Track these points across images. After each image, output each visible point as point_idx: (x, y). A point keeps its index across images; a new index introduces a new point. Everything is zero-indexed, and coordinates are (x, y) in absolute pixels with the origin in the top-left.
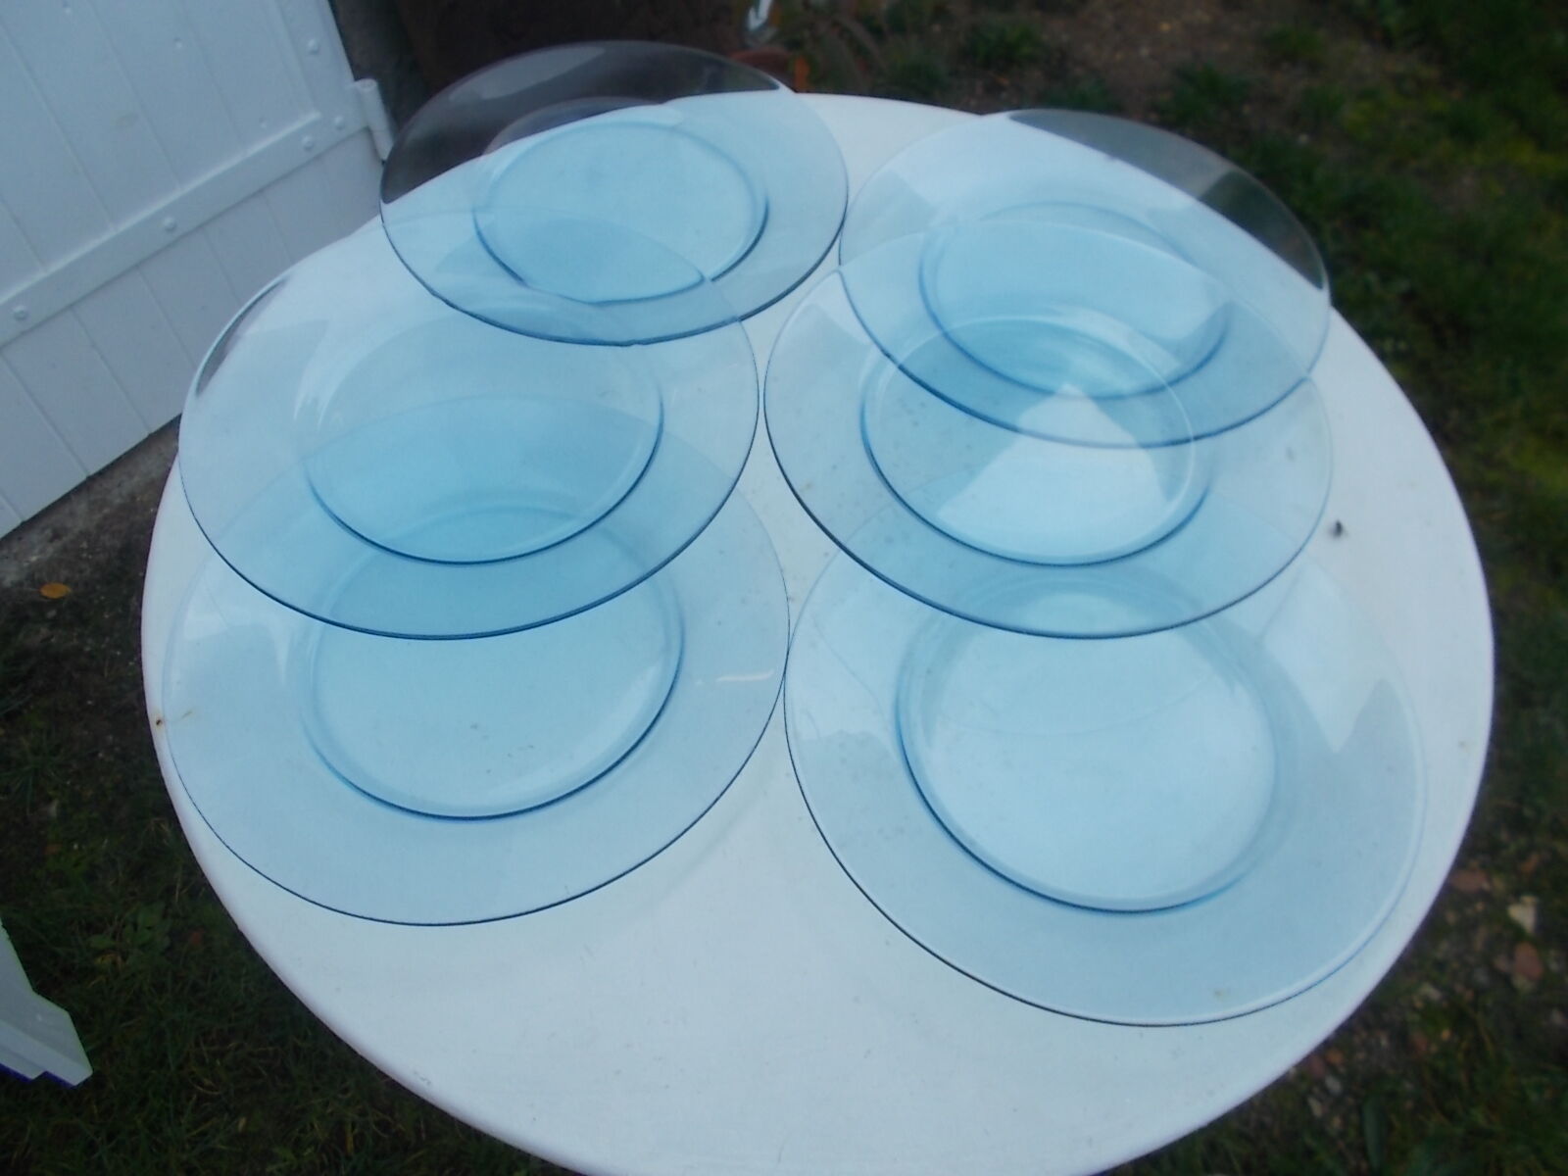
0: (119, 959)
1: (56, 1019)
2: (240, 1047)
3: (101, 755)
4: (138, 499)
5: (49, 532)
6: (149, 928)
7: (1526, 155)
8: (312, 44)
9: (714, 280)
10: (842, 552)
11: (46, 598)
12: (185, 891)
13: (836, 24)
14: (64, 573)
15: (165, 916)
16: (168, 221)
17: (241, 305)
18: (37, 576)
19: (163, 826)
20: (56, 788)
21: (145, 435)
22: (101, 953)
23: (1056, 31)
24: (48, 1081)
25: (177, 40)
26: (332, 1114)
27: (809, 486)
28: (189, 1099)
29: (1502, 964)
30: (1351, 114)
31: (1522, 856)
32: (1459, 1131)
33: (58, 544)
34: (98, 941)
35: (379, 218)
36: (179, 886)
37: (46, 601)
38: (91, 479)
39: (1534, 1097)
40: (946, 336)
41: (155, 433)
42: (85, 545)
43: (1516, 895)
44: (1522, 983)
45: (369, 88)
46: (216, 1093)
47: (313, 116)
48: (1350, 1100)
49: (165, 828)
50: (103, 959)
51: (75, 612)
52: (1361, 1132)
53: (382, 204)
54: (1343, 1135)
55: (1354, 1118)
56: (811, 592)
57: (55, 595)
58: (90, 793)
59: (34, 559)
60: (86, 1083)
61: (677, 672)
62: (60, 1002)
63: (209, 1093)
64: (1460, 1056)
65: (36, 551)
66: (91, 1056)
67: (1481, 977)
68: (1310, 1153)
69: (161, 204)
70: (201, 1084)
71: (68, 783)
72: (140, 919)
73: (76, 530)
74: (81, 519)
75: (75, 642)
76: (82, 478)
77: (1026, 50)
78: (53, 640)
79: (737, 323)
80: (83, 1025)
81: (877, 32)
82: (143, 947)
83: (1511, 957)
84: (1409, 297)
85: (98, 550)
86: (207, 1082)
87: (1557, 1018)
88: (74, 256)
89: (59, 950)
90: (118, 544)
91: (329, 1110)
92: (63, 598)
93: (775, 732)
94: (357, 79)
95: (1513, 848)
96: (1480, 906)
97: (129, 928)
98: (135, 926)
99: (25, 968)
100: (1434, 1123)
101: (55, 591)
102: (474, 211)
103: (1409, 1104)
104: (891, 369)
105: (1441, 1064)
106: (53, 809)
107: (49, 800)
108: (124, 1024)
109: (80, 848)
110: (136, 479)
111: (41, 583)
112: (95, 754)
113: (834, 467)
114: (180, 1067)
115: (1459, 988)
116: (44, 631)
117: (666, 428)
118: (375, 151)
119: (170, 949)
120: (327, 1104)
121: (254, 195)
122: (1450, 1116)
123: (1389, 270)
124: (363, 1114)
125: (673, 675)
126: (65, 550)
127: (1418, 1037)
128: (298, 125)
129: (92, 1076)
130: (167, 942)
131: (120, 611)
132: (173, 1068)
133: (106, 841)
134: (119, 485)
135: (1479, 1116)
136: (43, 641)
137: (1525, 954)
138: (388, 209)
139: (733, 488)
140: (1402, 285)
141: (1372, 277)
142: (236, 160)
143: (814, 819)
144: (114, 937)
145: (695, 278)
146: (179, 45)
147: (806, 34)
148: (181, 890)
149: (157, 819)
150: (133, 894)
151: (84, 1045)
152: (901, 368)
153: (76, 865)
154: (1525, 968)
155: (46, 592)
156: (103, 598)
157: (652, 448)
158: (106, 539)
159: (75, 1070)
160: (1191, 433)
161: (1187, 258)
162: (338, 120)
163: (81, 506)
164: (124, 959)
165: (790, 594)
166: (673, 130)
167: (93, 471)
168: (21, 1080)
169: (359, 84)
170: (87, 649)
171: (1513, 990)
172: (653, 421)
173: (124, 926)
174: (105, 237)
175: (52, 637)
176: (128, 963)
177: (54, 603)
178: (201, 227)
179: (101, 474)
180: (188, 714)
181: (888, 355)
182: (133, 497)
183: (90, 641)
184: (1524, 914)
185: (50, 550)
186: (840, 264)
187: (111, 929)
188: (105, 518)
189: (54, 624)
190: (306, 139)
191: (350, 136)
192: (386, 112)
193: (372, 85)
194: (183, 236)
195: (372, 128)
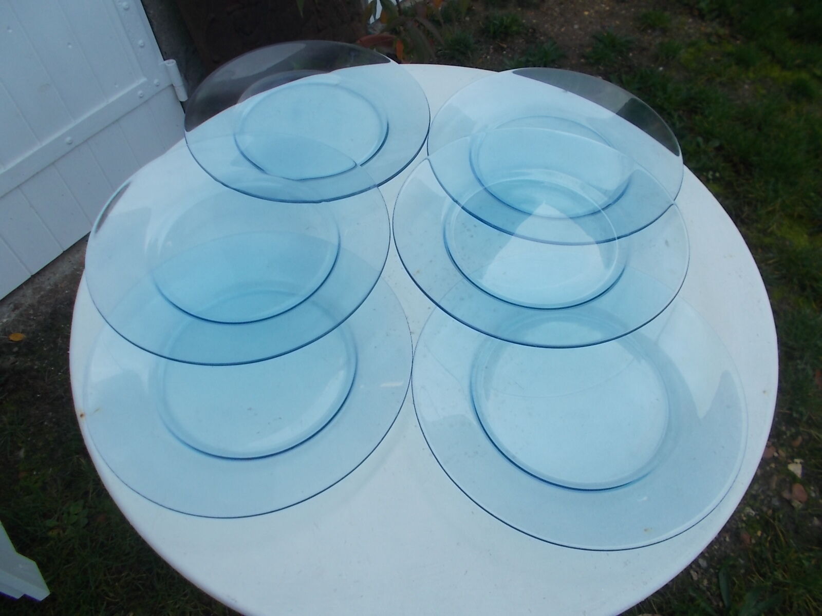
0: (61, 532)
1: (29, 566)
2: (128, 575)
3: (46, 423)
4: (59, 286)
5: (12, 306)
6: (76, 514)
7: (776, 72)
8: (140, 42)
9: (361, 165)
10: (438, 307)
11: (12, 341)
12: (95, 493)
13: (416, 21)
14: (22, 327)
15: (84, 507)
16: (68, 139)
17: (114, 191)
18: (7, 330)
19: (80, 459)
20: (23, 442)
21: (61, 252)
22: (51, 529)
23: (530, 18)
24: (26, 599)
25: (69, 44)
26: (179, 608)
27: (418, 272)
28: (102, 604)
29: (786, 495)
30: (684, 55)
31: (794, 437)
32: (769, 584)
33: (17, 312)
34: (50, 523)
35: (184, 139)
36: (91, 491)
37: (11, 342)
38: (33, 277)
39: (806, 563)
40: (486, 189)
41: (66, 250)
42: (31, 312)
43: (792, 458)
44: (796, 504)
45: (172, 64)
46: (117, 600)
47: (143, 80)
48: (712, 570)
49: (83, 461)
50: (52, 532)
51: (28, 348)
52: (719, 588)
53: (186, 132)
54: (709, 589)
55: (714, 580)
56: (423, 328)
57: (17, 339)
58: (40, 444)
59: (5, 320)
60: (46, 599)
61: (355, 374)
62: (31, 556)
63: (113, 600)
64: (768, 545)
65: (6, 316)
66: (49, 584)
67: (776, 502)
68: (692, 600)
69: (64, 130)
70: (108, 596)
71: (29, 439)
72: (72, 509)
73: (27, 304)
74: (29, 298)
75: (29, 364)
76: (29, 276)
77: (515, 28)
78: (17, 363)
79: (376, 188)
80: (43, 568)
81: (437, 23)
82: (73, 524)
83: (791, 491)
84: (720, 149)
85: (39, 314)
86: (111, 595)
87: (816, 521)
88: (19, 160)
89: (29, 528)
90: (50, 310)
91: (177, 606)
92: (22, 341)
93: (408, 404)
94: (164, 60)
95: (788, 434)
96: (773, 465)
97: (65, 515)
98: (69, 513)
99: (11, 539)
100: (756, 579)
101: (17, 337)
102: (234, 135)
103: (742, 571)
104: (459, 208)
105: (757, 549)
106: (22, 454)
107: (19, 448)
108: (66, 566)
109: (37, 474)
110: (57, 275)
111: (10, 333)
112: (42, 423)
113: (431, 261)
114: (97, 587)
115: (765, 509)
116: (12, 358)
117: (343, 246)
118: (176, 97)
119: (88, 524)
120: (176, 603)
121: (113, 123)
122: (763, 575)
123: (708, 136)
124: (195, 607)
125: (353, 377)
126: (21, 315)
127: (745, 535)
128: (134, 86)
129: (50, 595)
130: (86, 521)
131: (52, 346)
132: (93, 588)
133: (51, 469)
134: (49, 279)
135: (779, 575)
136: (12, 364)
137: (798, 488)
138: (188, 134)
139: (380, 276)
140: (717, 143)
141: (700, 139)
142: (102, 105)
143: (431, 450)
144: (58, 520)
145: (352, 165)
146: (70, 46)
147: (402, 28)
148: (92, 493)
149: (77, 456)
150: (67, 496)
151: (45, 579)
152: (463, 208)
153: (36, 482)
154: (798, 496)
155: (12, 338)
156: (43, 339)
157: (336, 256)
158: (43, 308)
159: (40, 592)
160: (616, 236)
161: (609, 144)
162: (156, 81)
163: (29, 291)
164: (64, 532)
165: (411, 330)
166: (336, 86)
167: (34, 272)
168: (12, 600)
169: (166, 62)
170: (36, 367)
171: (793, 507)
172: (335, 242)
173: (63, 514)
174: (36, 149)
175: (16, 362)
176: (66, 534)
177: (17, 343)
178: (86, 141)
179: (38, 273)
180: (97, 410)
181: (456, 202)
182: (56, 285)
183: (37, 363)
184: (796, 468)
185: (13, 316)
186: (428, 155)
187: (56, 516)
188: (42, 297)
189: (17, 354)
190: (140, 92)
191: (163, 90)
192: (181, 76)
193: (173, 62)
194: (77, 146)
195: (174, 85)
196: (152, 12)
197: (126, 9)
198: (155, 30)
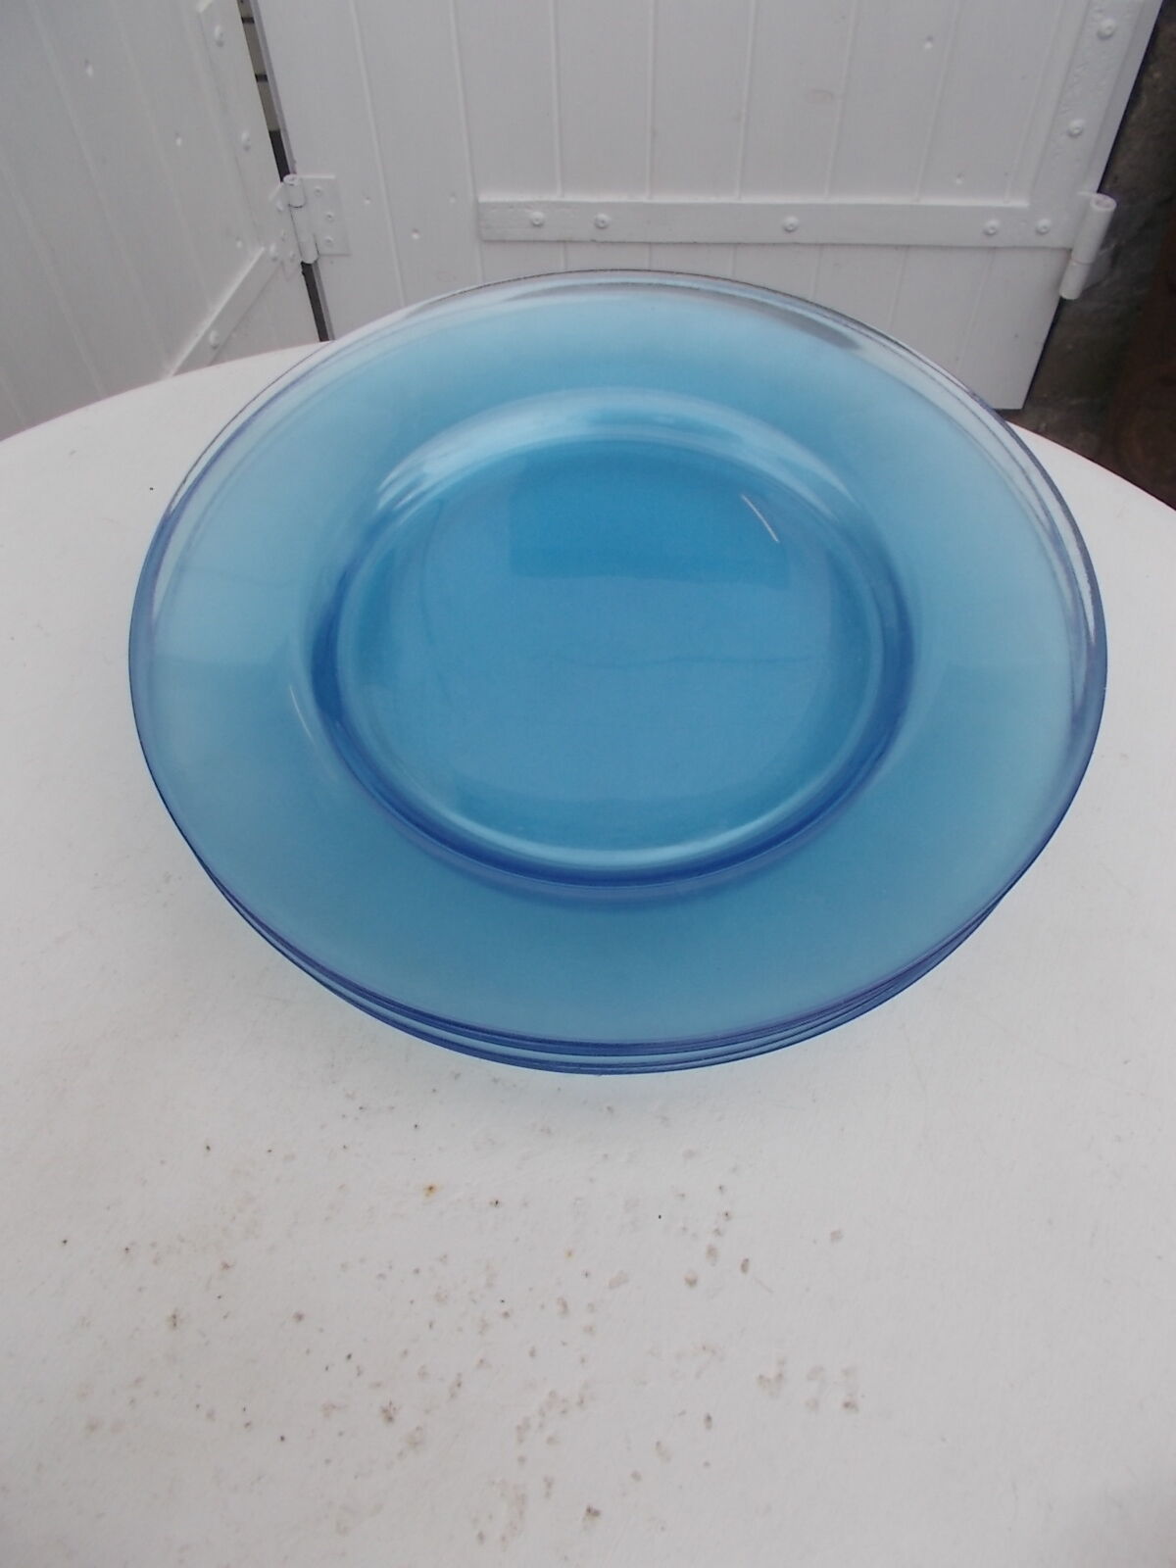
8: (1076, 124)
16: (791, 220)
25: (930, 39)
45: (1105, 208)
47: (1021, 203)
69: (798, 199)
88: (683, 199)
94: (1100, 191)
118: (1058, 283)
121: (897, 247)
128: (994, 203)
142: (903, 200)
146: (928, 46)
162: (1044, 222)
169: (1100, 197)
174: (724, 199)
178: (821, 246)
190: (993, 223)
191: (1044, 248)
192: (1104, 245)
193: (1108, 206)
194: (796, 244)
195: (1073, 254)
196: (1157, 75)
197: (1103, 37)
198: (1133, 117)
